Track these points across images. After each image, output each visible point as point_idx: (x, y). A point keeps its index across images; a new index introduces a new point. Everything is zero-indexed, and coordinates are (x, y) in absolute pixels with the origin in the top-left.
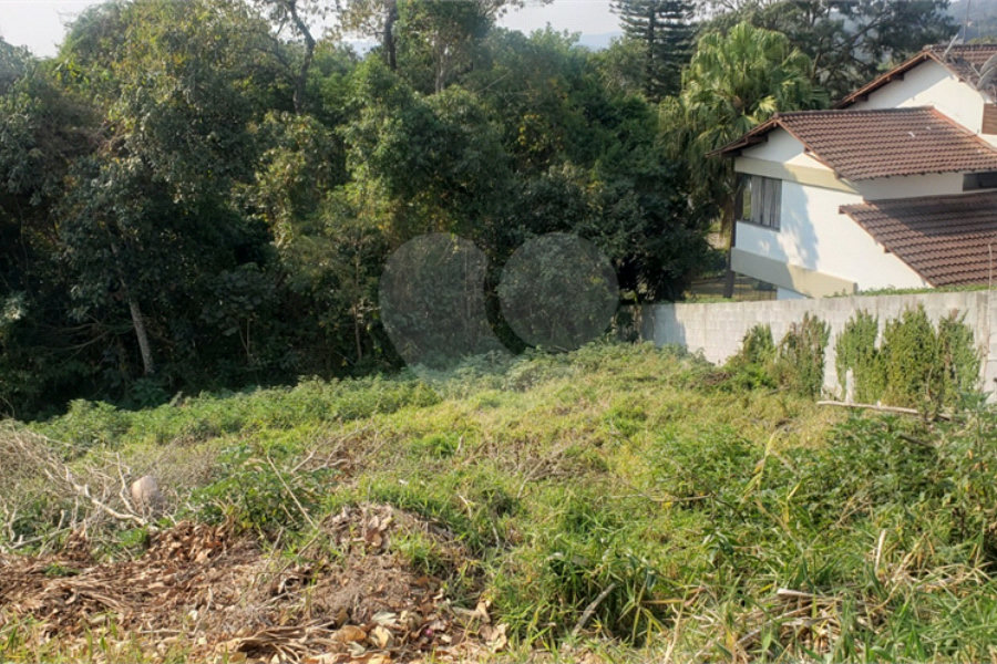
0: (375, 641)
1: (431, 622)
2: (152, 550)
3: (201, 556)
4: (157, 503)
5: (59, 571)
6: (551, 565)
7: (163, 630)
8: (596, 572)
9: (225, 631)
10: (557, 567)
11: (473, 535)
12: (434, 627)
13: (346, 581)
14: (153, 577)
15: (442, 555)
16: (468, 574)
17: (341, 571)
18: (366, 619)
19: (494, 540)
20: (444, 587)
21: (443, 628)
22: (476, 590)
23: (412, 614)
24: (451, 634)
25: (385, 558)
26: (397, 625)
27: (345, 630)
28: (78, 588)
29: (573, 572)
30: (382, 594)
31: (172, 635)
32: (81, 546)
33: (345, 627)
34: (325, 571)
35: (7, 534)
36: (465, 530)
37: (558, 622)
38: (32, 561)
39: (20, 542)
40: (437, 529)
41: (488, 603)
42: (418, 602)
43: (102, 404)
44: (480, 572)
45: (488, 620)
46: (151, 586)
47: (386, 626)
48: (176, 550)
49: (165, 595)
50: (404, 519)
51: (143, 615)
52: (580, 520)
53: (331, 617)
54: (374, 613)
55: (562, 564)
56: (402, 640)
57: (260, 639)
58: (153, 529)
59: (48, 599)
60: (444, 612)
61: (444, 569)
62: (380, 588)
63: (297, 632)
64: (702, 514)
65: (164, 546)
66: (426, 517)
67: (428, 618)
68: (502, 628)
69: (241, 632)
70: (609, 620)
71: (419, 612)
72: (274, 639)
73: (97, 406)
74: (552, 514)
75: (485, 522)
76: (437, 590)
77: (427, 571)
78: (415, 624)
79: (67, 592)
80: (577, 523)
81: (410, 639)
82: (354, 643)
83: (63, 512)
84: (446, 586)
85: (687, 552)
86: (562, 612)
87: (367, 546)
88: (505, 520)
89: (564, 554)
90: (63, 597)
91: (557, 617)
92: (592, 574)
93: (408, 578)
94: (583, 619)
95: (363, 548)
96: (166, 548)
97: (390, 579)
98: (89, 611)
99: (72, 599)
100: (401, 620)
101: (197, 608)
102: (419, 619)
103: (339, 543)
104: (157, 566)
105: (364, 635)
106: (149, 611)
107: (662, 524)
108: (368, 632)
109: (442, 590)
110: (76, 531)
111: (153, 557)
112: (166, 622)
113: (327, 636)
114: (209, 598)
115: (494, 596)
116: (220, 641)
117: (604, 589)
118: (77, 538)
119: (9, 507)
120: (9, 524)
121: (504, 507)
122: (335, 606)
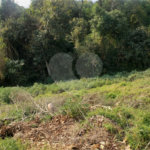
0: (101, 148)
1: (113, 144)
2: (52, 120)
3: (63, 122)
4: (53, 110)
5: (34, 126)
10: (142, 133)
13: (94, 133)
15: (115, 128)
16: (121, 133)
18: (98, 142)
19: (127, 125)
22: (123, 137)
26: (105, 145)
28: (38, 130)
30: (102, 137)
31: (58, 142)
33: (94, 144)
35: (24, 115)
36: (120, 123)
40: (113, 122)
41: (126, 140)
42: (110, 139)
43: (40, 83)
44: (124, 133)
45: (126, 144)
46: (53, 129)
48: (57, 120)
49: (56, 132)
53: (91, 142)
58: (52, 115)
59: (32, 132)
60: (116, 142)
66: (111, 119)
68: (129, 146)
74: (140, 119)
75: (124, 120)
77: (111, 132)
78: (109, 144)
80: (146, 121)
82: (96, 148)
84: (116, 136)
88: (130, 120)
90: (35, 132)
93: (107, 133)
97: (104, 133)
98: (41, 135)
103: (92, 124)
104: (54, 124)
108: (99, 146)
116: (68, 146)
121: (129, 117)
122: (92, 139)
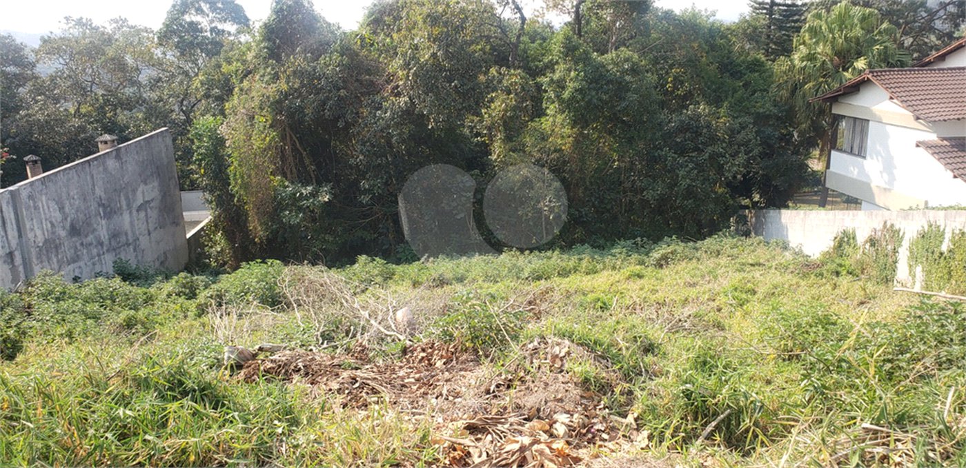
0: (555, 432)
1: (595, 424)
2: (407, 357)
3: (439, 364)
4: (412, 327)
5: (350, 366)
6: (683, 392)
7: (414, 410)
8: (716, 400)
9: (455, 415)
10: (688, 395)
11: (625, 366)
12: (596, 427)
13: (536, 389)
14: (408, 374)
15: (603, 378)
16: (622, 394)
17: (533, 382)
18: (549, 416)
19: (641, 372)
20: (605, 401)
21: (603, 429)
22: (627, 405)
23: (582, 417)
24: (609, 434)
25: (563, 376)
26: (571, 424)
27: (535, 423)
28: (361, 378)
29: (699, 399)
30: (561, 400)
31: (420, 414)
32: (363, 350)
33: (535, 420)
34: (522, 381)
35: (317, 339)
36: (620, 363)
37: (686, 433)
38: (333, 358)
39: (325, 346)
40: (600, 359)
41: (636, 415)
42: (586, 409)
43: (377, 259)
44: (630, 393)
45: (636, 427)
46: (406, 381)
47: (562, 423)
48: (423, 358)
49: (415, 388)
50: (578, 351)
51: (401, 399)
52: (705, 363)
53: (526, 413)
54: (555, 413)
55: (692, 392)
56: (574, 434)
57: (480, 423)
58: (409, 343)
59: (343, 383)
60: (604, 417)
61: (605, 388)
62: (559, 397)
63: (503, 420)
64: (799, 365)
65: (415, 355)
66: (593, 351)
67: (593, 421)
68: (645, 433)
69: (465, 416)
70: (725, 435)
71: (586, 416)
72: (488, 424)
73: (374, 260)
74: (684, 357)
75: (634, 358)
76: (599, 402)
77: (592, 388)
78: (584, 424)
79: (354, 380)
80: (704, 364)
81: (579, 434)
82: (541, 432)
83: (352, 328)
84: (605, 399)
85: (786, 392)
86: (689, 427)
87: (551, 367)
88: (649, 359)
89: (694, 384)
90: (351, 383)
91: (685, 430)
92: (714, 402)
93: (579, 391)
94: (705, 433)
95: (548, 367)
96: (416, 357)
97: (567, 391)
98: (368, 393)
99: (357, 385)
100: (574, 420)
101: (437, 398)
102: (586, 420)
103: (532, 363)
104: (410, 368)
105: (547, 427)
106: (405, 397)
107: (768, 369)
108: (551, 426)
109: (602, 402)
110: (360, 341)
111: (408, 362)
112: (416, 405)
113: (523, 425)
114: (445, 392)
115: (640, 411)
116: (451, 421)
117: (722, 413)
118: (361, 345)
119: (319, 322)
120: (319, 333)
121: (649, 349)
122: (528, 405)
